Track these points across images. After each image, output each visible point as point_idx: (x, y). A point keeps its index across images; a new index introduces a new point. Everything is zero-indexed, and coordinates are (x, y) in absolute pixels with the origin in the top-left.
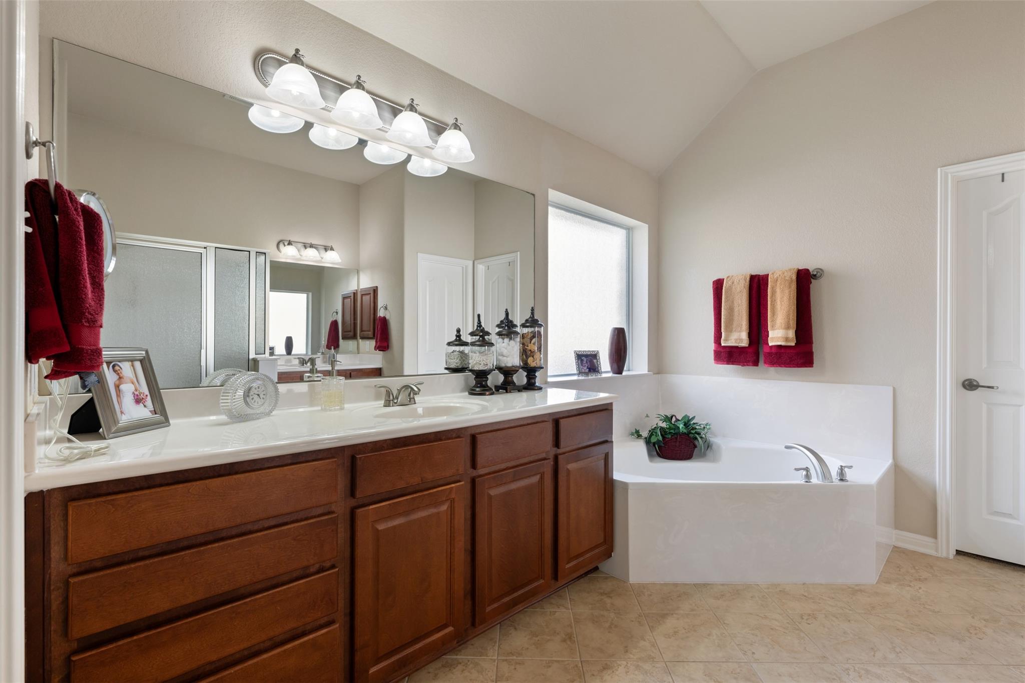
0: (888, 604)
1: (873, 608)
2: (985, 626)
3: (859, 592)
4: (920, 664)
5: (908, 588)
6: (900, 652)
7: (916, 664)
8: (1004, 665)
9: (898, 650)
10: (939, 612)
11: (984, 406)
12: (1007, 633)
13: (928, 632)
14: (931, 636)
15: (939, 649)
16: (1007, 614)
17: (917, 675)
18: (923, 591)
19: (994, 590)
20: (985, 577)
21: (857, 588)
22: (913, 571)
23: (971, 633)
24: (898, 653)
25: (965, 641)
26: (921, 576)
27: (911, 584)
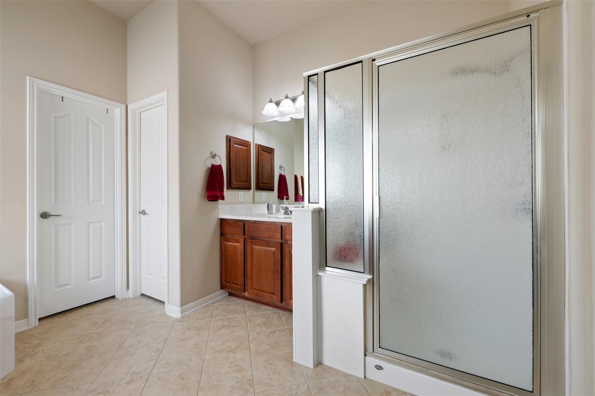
0: (38, 372)
1: (33, 381)
2: (92, 343)
3: (11, 381)
4: (93, 383)
5: (37, 355)
6: (78, 387)
7: (91, 385)
8: (117, 351)
9: (75, 387)
10: (67, 353)
11: (53, 227)
12: (101, 339)
13: (76, 366)
14: (79, 366)
15: (91, 368)
16: (92, 332)
17: (98, 388)
18: (46, 350)
19: (74, 326)
20: (63, 323)
21: (6, 381)
22: (27, 345)
23: (91, 350)
24: (78, 389)
25: (94, 356)
26: (35, 344)
27: (36, 352)
